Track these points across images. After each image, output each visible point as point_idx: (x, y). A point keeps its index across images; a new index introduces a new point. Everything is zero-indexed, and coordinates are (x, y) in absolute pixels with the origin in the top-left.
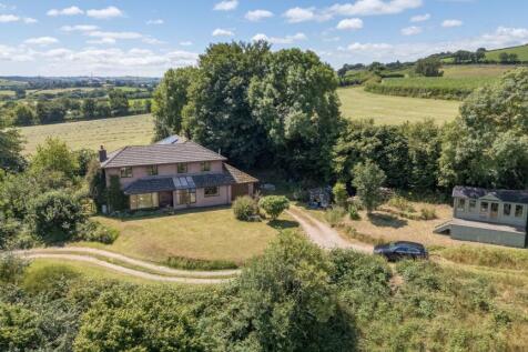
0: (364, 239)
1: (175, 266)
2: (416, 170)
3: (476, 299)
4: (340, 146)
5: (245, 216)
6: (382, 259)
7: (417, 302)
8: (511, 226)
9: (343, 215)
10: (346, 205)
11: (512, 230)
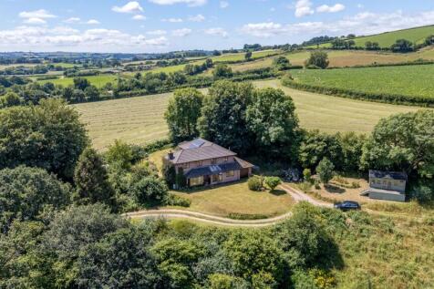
0: (325, 200)
1: (234, 218)
2: (346, 161)
3: (387, 228)
4: (303, 147)
5: (255, 188)
6: (339, 210)
7: (361, 231)
8: (398, 191)
9: (310, 186)
10: (312, 181)
11: (398, 193)
